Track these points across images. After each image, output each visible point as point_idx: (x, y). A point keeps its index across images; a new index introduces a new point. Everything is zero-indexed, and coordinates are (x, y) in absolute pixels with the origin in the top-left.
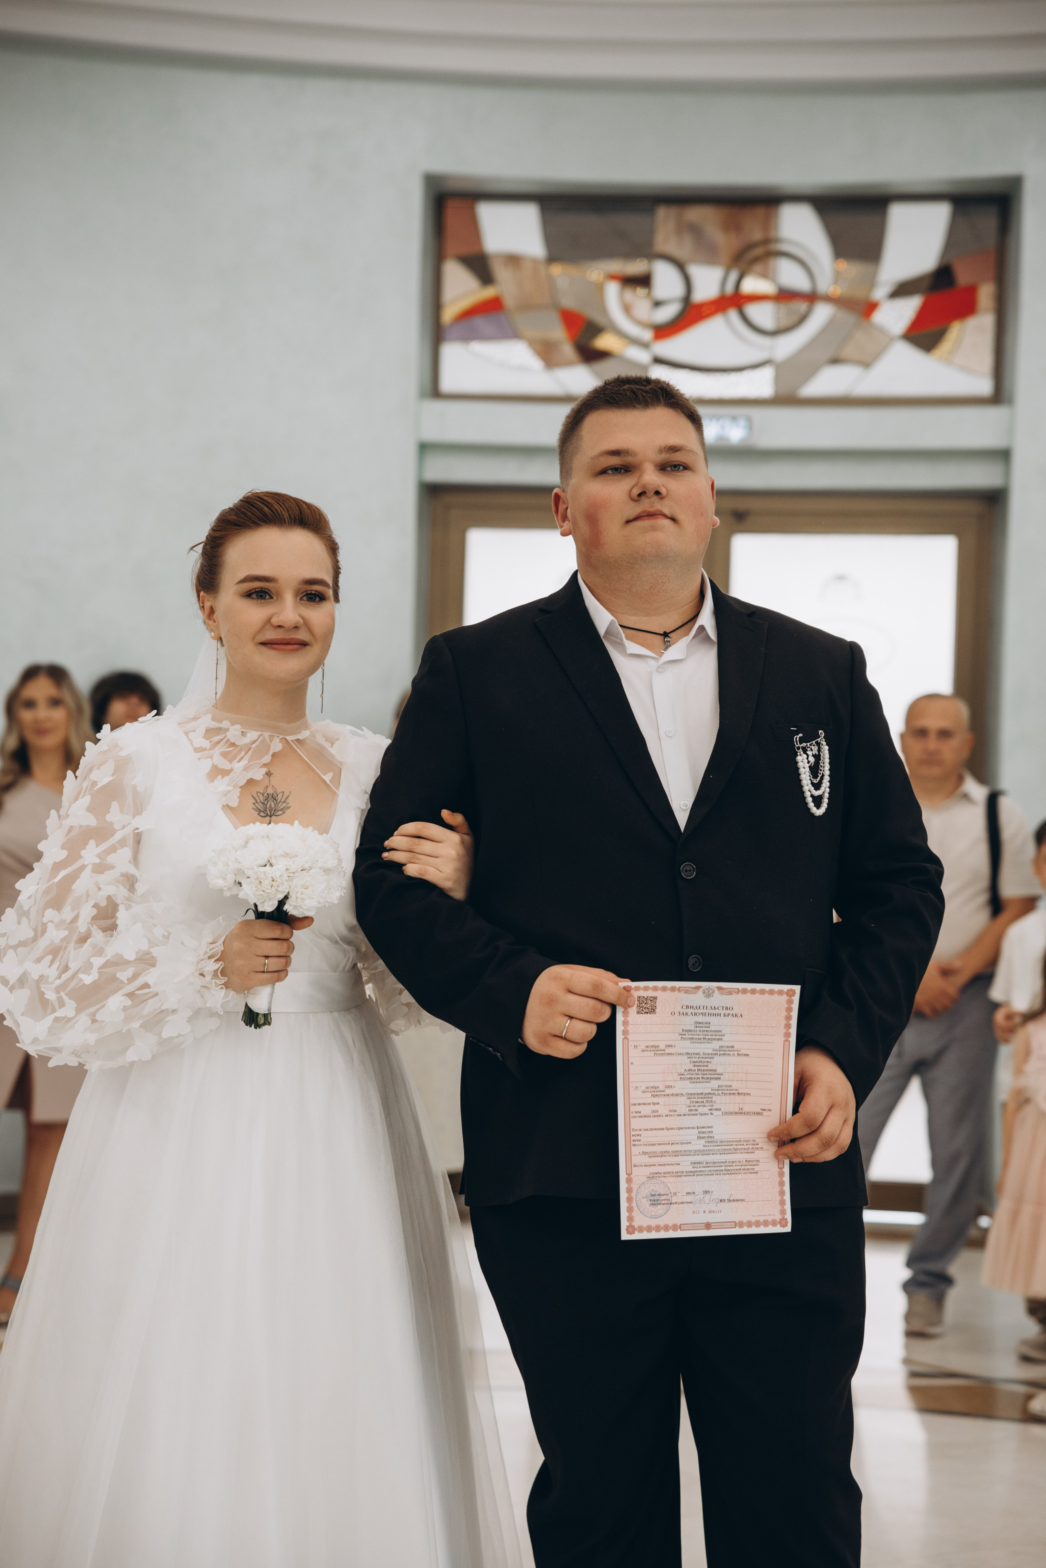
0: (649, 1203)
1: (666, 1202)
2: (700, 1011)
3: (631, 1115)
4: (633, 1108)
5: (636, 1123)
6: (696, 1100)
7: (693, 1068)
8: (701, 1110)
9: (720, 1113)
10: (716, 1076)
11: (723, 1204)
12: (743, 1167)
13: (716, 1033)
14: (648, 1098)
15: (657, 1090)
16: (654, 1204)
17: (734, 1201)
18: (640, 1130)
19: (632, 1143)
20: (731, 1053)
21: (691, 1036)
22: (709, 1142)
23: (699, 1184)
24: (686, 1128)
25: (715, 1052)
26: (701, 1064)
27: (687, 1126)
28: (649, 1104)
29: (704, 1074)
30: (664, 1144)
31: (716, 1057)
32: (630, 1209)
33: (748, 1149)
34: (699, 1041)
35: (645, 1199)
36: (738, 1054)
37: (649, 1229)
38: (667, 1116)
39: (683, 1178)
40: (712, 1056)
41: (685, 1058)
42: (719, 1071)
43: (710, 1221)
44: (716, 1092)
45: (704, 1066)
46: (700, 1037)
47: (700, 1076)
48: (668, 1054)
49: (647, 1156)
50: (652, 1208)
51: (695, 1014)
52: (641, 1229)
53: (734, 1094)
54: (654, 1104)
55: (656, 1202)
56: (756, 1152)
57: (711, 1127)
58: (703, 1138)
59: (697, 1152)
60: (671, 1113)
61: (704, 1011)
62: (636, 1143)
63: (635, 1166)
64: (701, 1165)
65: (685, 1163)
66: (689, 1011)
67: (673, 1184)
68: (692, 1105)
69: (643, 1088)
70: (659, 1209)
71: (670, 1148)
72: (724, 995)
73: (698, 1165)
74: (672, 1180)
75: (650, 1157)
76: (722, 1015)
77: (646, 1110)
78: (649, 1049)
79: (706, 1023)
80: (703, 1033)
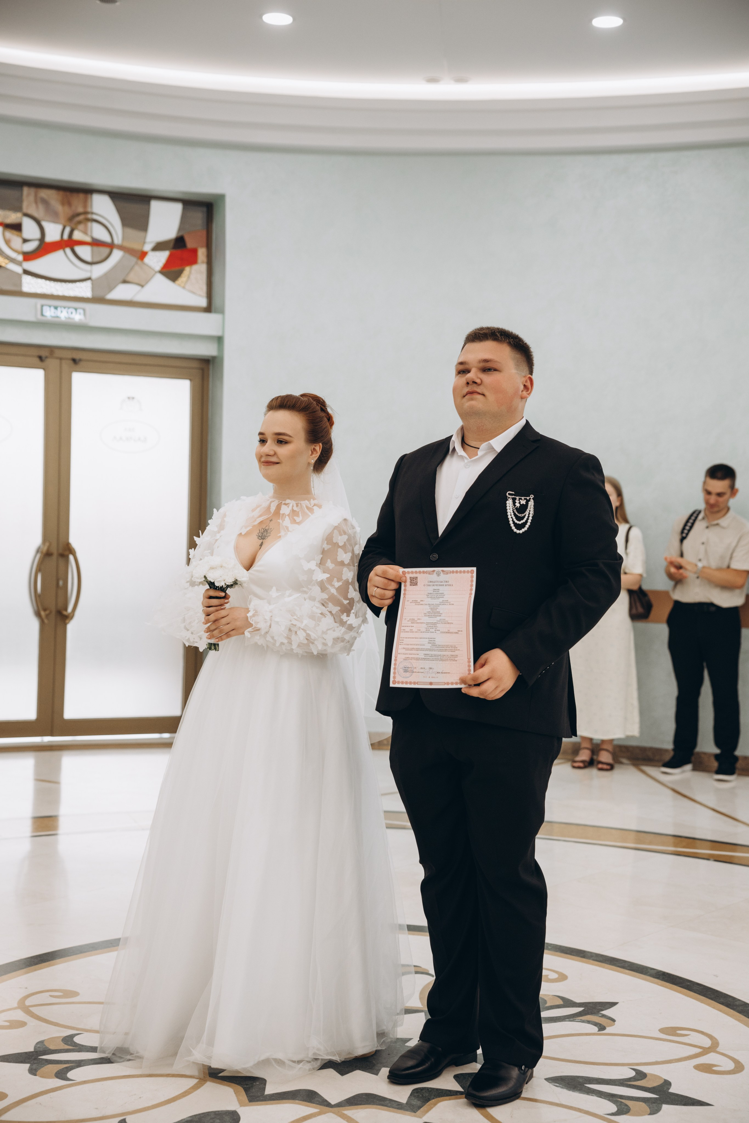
0: (403, 671)
1: (411, 671)
2: (435, 584)
3: (401, 631)
4: (402, 628)
5: (403, 635)
6: (430, 626)
7: (430, 611)
8: (431, 630)
9: (439, 632)
10: (440, 615)
11: (438, 674)
12: (449, 658)
13: (442, 594)
14: (409, 624)
16: (406, 672)
17: (444, 673)
18: (404, 638)
19: (400, 643)
20: (447, 603)
21: (431, 596)
22: (433, 645)
23: (427, 664)
26: (434, 609)
27: (424, 637)
28: (409, 626)
29: (434, 614)
30: (413, 645)
31: (441, 606)
32: (394, 673)
33: (452, 650)
34: (434, 598)
35: (401, 670)
36: (450, 604)
37: (402, 683)
38: (416, 632)
39: (420, 661)
41: (428, 607)
42: (441, 612)
43: (431, 682)
44: (438, 622)
46: (434, 596)
48: (421, 604)
49: (405, 650)
50: (404, 673)
51: (434, 585)
52: (399, 682)
53: (446, 623)
54: (411, 626)
55: (406, 671)
56: (456, 651)
57: (435, 638)
59: (427, 650)
61: (437, 584)
63: (399, 654)
64: (429, 656)
65: (421, 654)
66: (431, 584)
67: (415, 663)
68: (428, 628)
69: (408, 619)
70: (408, 674)
71: (415, 647)
72: (445, 575)
73: (427, 656)
74: (415, 661)
75: (406, 650)
76: (444, 585)
77: (407, 629)
78: (413, 602)
79: (438, 589)
80: (436, 594)
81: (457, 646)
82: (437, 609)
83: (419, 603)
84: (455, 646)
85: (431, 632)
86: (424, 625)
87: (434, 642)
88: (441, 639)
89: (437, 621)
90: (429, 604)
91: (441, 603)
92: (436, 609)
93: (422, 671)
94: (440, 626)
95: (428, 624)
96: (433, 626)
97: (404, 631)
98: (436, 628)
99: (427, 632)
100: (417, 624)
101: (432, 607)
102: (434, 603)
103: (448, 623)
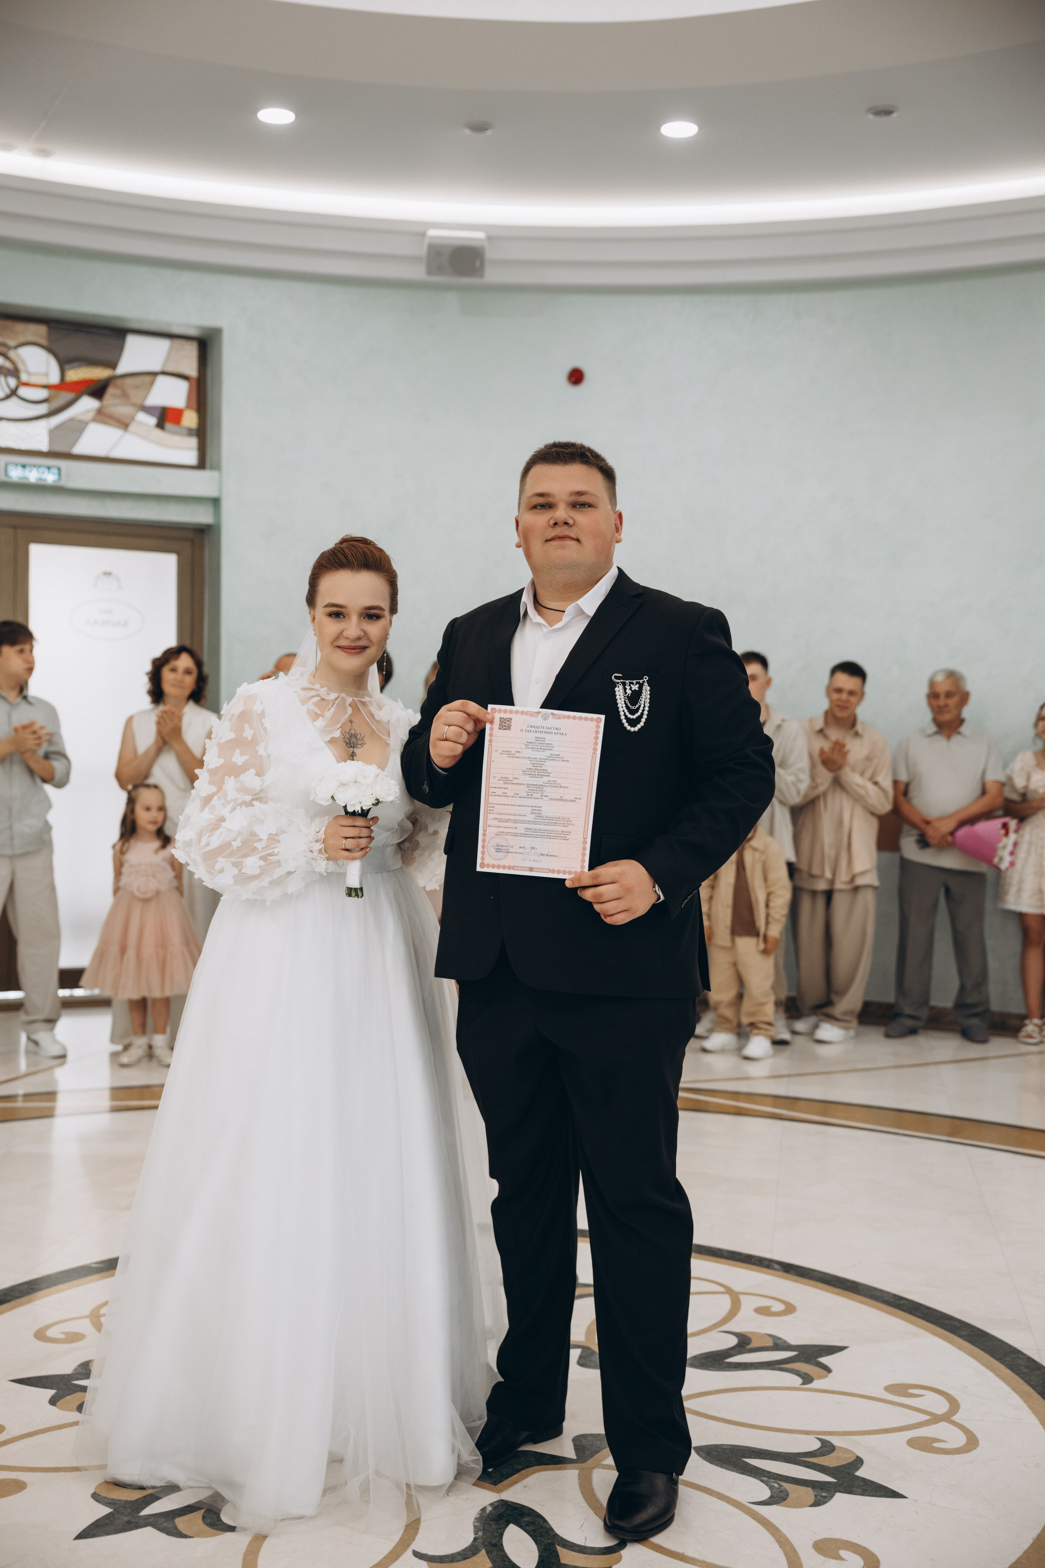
0: (494, 850)
1: (506, 851)
2: (539, 730)
3: (490, 793)
4: (492, 790)
5: (492, 799)
6: (532, 789)
7: (532, 768)
8: (535, 795)
9: (547, 798)
10: (547, 774)
11: (543, 857)
12: (559, 835)
13: (549, 745)
14: (501, 784)
15: (508, 779)
16: (498, 851)
18: (494, 804)
19: (489, 811)
20: (558, 759)
21: (532, 747)
22: (538, 816)
23: (528, 842)
24: (524, 806)
25: (547, 758)
26: (537, 765)
27: (525, 805)
28: (502, 788)
29: (539, 772)
30: (508, 814)
31: (548, 761)
32: (483, 853)
33: (564, 824)
34: (537, 750)
35: (492, 848)
36: (563, 760)
37: (493, 866)
38: (512, 797)
39: (518, 837)
40: (545, 761)
41: (527, 761)
42: (548, 771)
43: (533, 867)
44: (546, 785)
45: (539, 767)
46: (538, 747)
47: (537, 773)
48: (517, 757)
49: (496, 821)
50: (496, 854)
51: (536, 732)
52: (488, 866)
53: (558, 787)
54: (505, 788)
55: (499, 850)
56: (569, 826)
57: (541, 807)
59: (529, 822)
61: (542, 730)
62: (491, 812)
63: (488, 826)
64: (531, 831)
65: (521, 829)
66: (532, 729)
67: (512, 841)
68: (530, 791)
69: (499, 778)
70: (501, 855)
71: (512, 817)
72: (556, 720)
73: (529, 830)
74: (511, 837)
75: (499, 822)
76: (553, 733)
78: (504, 753)
79: (543, 738)
80: (540, 744)
81: (571, 819)
82: (543, 766)
83: (513, 756)
84: (569, 819)
85: (535, 798)
86: (524, 788)
87: (540, 812)
88: (549, 809)
89: (544, 783)
90: (530, 758)
91: (550, 758)
92: (540, 766)
93: (521, 851)
94: (548, 790)
95: (530, 786)
96: (538, 789)
97: (495, 794)
98: (542, 792)
99: (530, 798)
100: (513, 785)
101: (534, 762)
102: (538, 757)
103: (560, 786)
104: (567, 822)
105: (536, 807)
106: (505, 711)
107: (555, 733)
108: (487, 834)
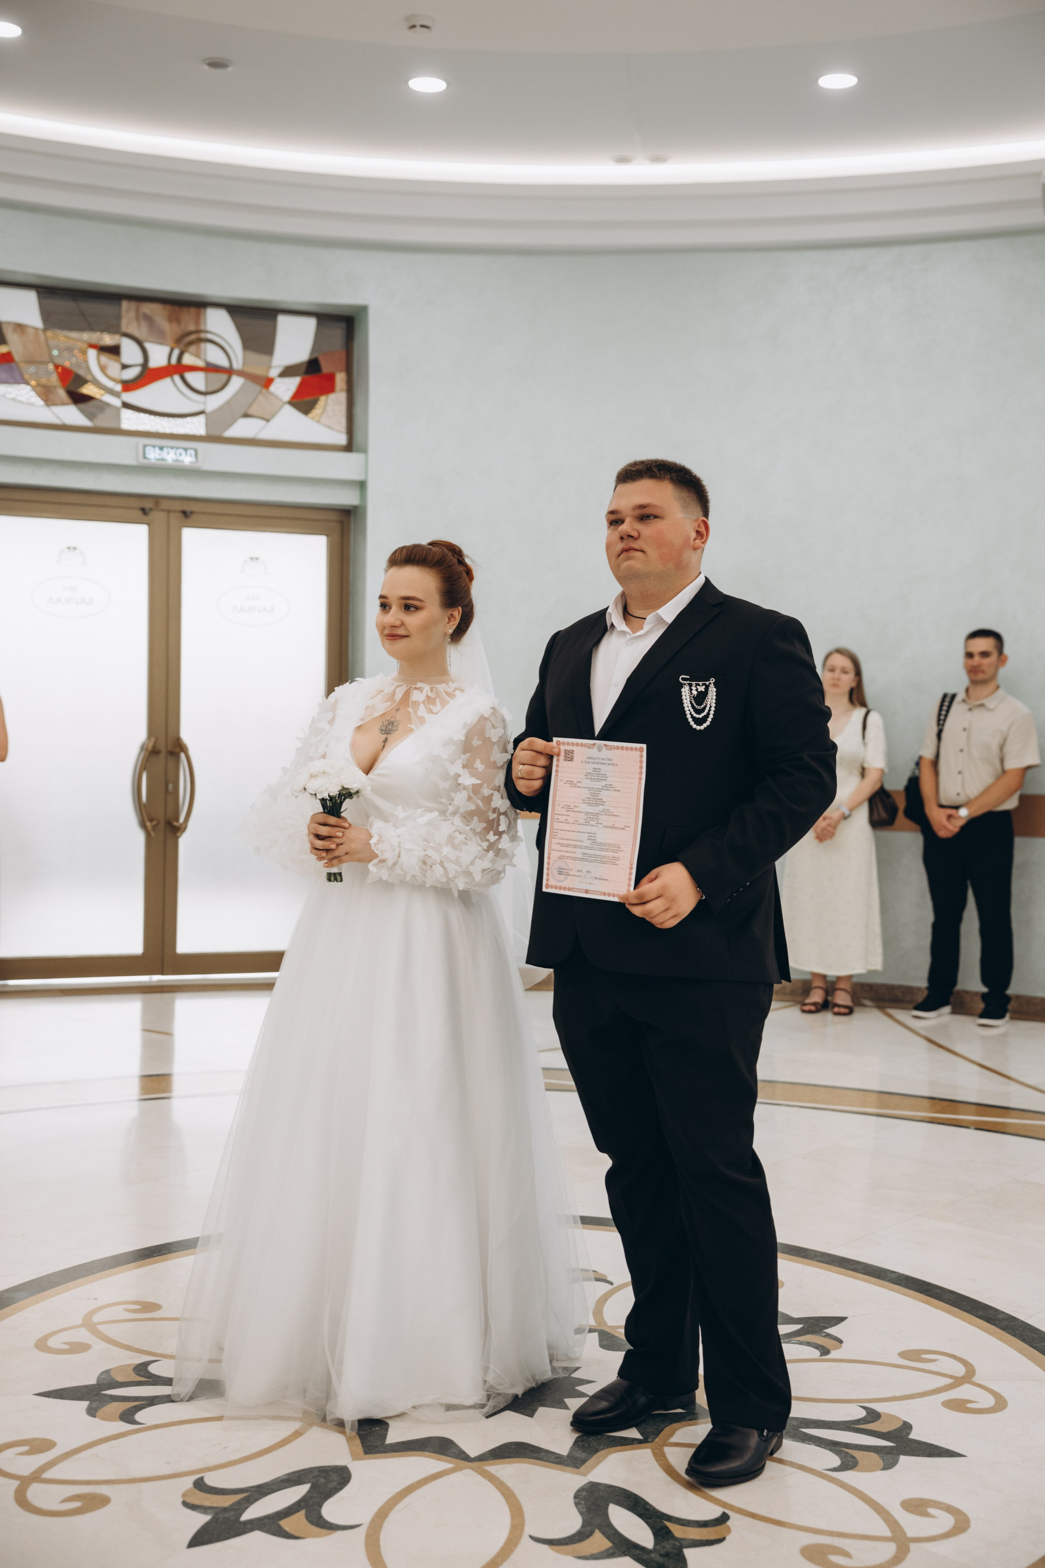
1: (566, 873)
2: (595, 761)
3: (555, 820)
4: (556, 817)
5: (557, 825)
6: (590, 816)
7: (590, 797)
8: (592, 823)
9: (601, 826)
10: (601, 803)
11: (597, 880)
12: (610, 860)
13: (604, 776)
14: (563, 811)
15: (570, 807)
16: (558, 874)
17: (602, 879)
19: (553, 836)
20: (611, 789)
21: (590, 777)
23: (585, 866)
24: (582, 833)
25: (602, 788)
26: (594, 795)
27: (583, 831)
28: (564, 815)
30: (569, 840)
31: (603, 791)
34: (595, 780)
35: (555, 871)
36: (615, 790)
38: (572, 823)
39: (577, 861)
40: (601, 790)
41: (586, 791)
42: (604, 800)
43: (588, 889)
44: (602, 813)
46: (595, 777)
47: (594, 802)
48: (578, 787)
49: (559, 845)
50: (558, 876)
51: (594, 763)
53: (611, 815)
54: (567, 815)
55: (561, 873)
56: (619, 852)
57: (596, 834)
58: (590, 839)
59: (586, 848)
60: (575, 822)
61: (597, 761)
62: (555, 837)
64: (587, 856)
65: (579, 853)
66: (590, 760)
67: (571, 864)
68: (587, 819)
69: (562, 806)
70: (562, 877)
71: (572, 843)
72: (608, 751)
73: (585, 855)
74: (571, 861)
75: (561, 846)
77: (562, 818)
78: (568, 782)
79: (599, 769)
80: (597, 775)
81: (621, 845)
82: (599, 796)
83: (575, 785)
84: (619, 845)
85: (591, 825)
86: (583, 816)
87: (595, 838)
88: (604, 836)
89: (599, 811)
90: (588, 788)
91: (605, 788)
92: (597, 795)
93: (578, 874)
94: (603, 819)
95: (588, 814)
96: (594, 817)
97: (559, 821)
98: (598, 820)
99: (587, 825)
100: (574, 813)
101: (592, 792)
102: (595, 787)
103: (613, 815)
104: (616, 849)
105: (591, 833)
106: (568, 744)
107: (608, 764)
108: (552, 857)
